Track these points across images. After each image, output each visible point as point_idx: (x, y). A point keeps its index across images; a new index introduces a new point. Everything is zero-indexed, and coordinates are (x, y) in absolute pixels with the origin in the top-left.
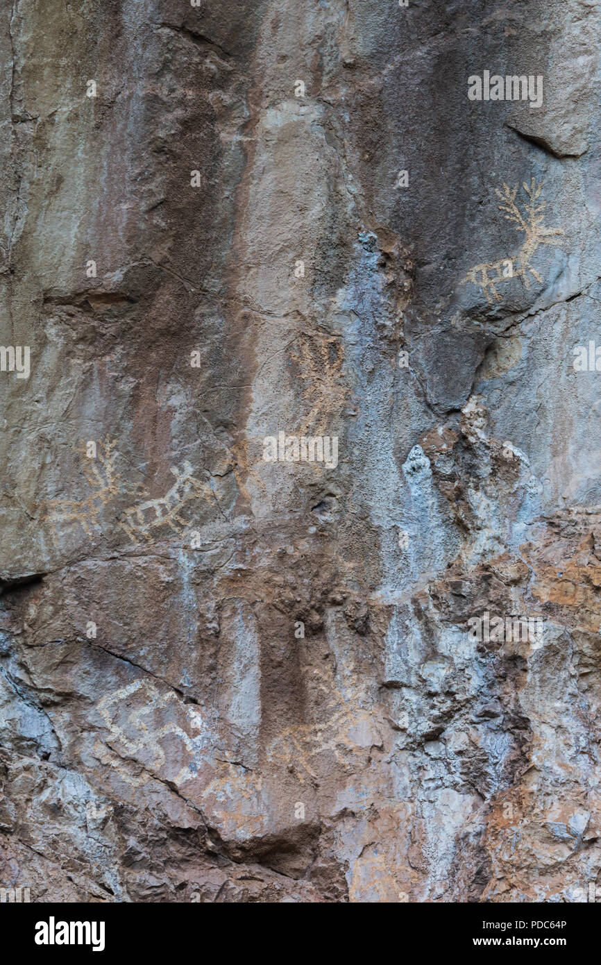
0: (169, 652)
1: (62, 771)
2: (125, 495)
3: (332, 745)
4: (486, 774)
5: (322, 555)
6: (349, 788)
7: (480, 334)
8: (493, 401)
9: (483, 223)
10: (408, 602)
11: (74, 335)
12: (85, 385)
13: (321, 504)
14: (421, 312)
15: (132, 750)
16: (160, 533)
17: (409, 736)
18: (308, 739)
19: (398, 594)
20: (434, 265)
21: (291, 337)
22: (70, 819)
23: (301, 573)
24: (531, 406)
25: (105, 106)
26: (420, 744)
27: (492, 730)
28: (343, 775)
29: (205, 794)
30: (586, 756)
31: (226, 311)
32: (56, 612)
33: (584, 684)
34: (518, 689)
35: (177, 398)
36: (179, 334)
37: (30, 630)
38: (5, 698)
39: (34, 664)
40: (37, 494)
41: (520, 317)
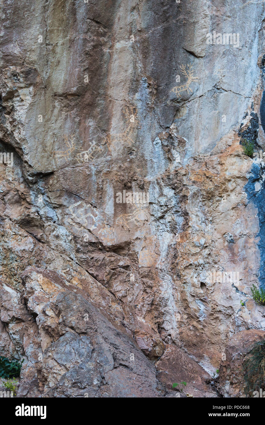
0: (89, 194)
1: (59, 226)
2: (77, 150)
3: (134, 219)
4: (176, 228)
5: (131, 167)
6: (138, 231)
7: (175, 106)
8: (179, 125)
10: (155, 180)
11: (63, 105)
12: (66, 119)
13: (131, 153)
14: (159, 100)
15: (78, 220)
17: (155, 217)
18: (127, 218)
19: (152, 178)
20: (162, 87)
21: (123, 106)
22: (61, 239)
23: (125, 172)
24: (189, 126)
25: (72, 41)
26: (158, 220)
27: (178, 216)
28: (137, 228)
29: (99, 233)
30: (204, 223)
31: (105, 99)
32: (57, 182)
33: (204, 203)
34: (185, 204)
35: (91, 123)
36: (92, 105)
37: (50, 187)
38: (43, 206)
39: (51, 196)
40: (52, 149)
41: (186, 102)
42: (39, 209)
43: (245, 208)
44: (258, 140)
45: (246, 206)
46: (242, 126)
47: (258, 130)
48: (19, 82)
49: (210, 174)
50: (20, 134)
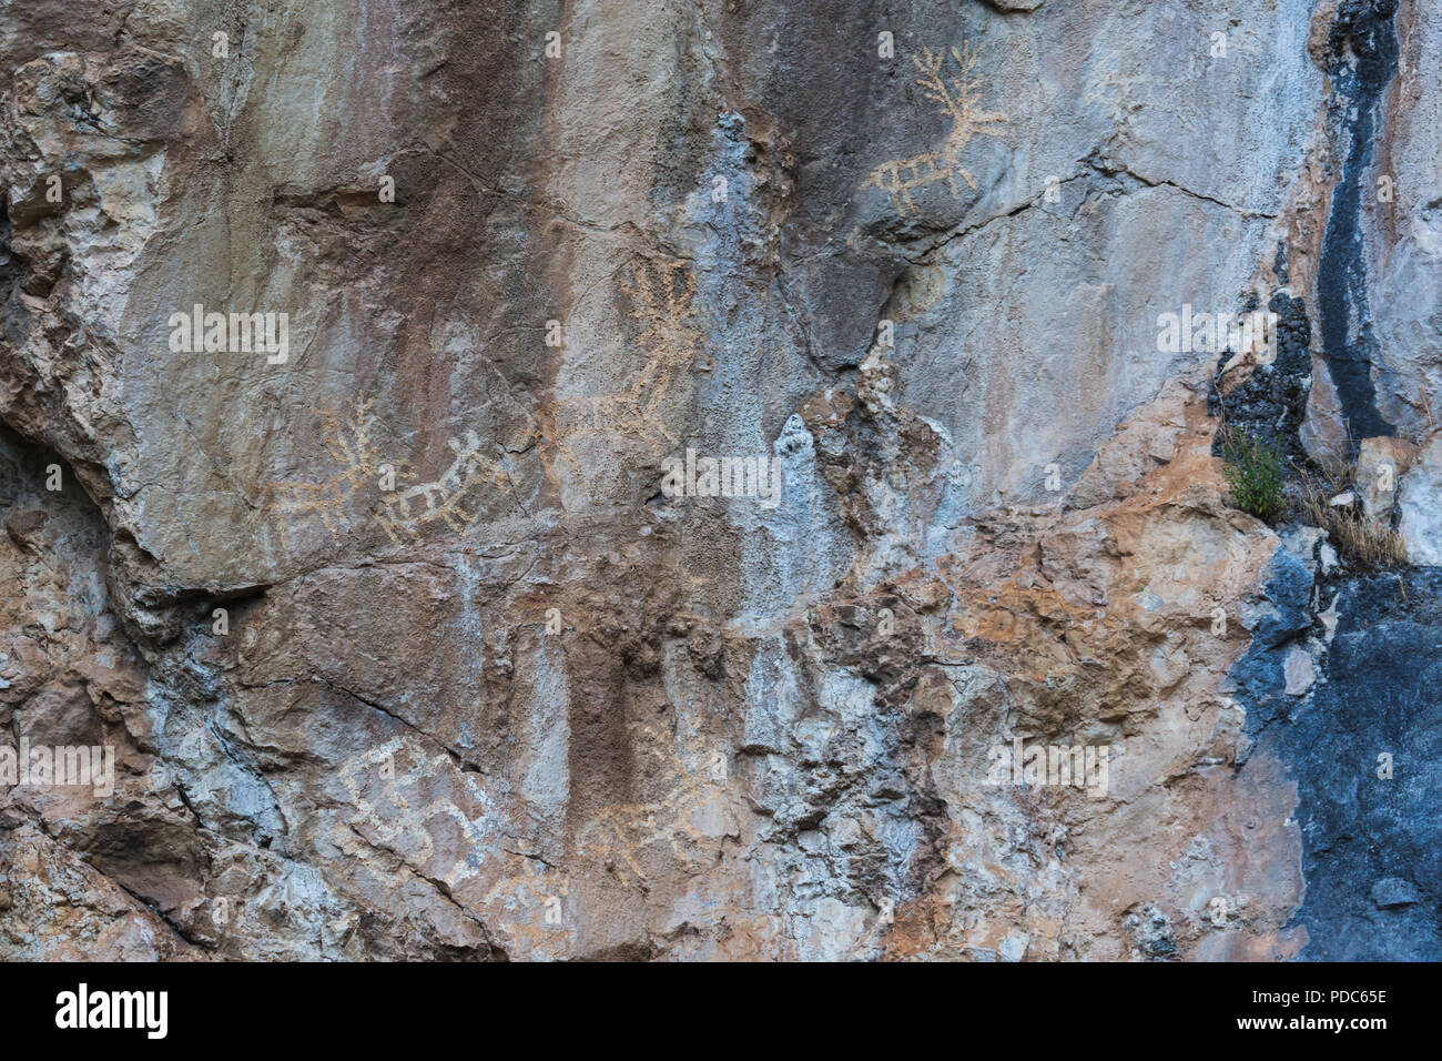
0: (442, 700)
1: (288, 864)
3: (668, 833)
4: (884, 878)
5: (659, 567)
6: (692, 893)
7: (888, 260)
8: (904, 354)
9: (894, 104)
10: (779, 635)
11: (316, 250)
12: (330, 321)
13: (660, 494)
14: (804, 227)
15: (387, 835)
16: (431, 530)
17: (777, 822)
18: (635, 825)
19: (764, 622)
20: (823, 162)
21: (621, 259)
22: (298, 930)
23: (629, 590)
24: (957, 362)
26: (791, 835)
27: (893, 817)
28: (684, 875)
29: (488, 899)
30: (1025, 856)
31: (531, 221)
32: (284, 640)
34: (929, 759)
35: (459, 342)
36: (465, 251)
37: (247, 664)
38: (210, 759)
39: (252, 712)
40: (259, 473)
41: (945, 238)
42: (186, 778)
43: (1234, 777)
44: (1309, 431)
45: (1237, 768)
46: (1229, 365)
47: (1306, 382)
48: (94, 129)
49: (1057, 606)
50: (96, 393)
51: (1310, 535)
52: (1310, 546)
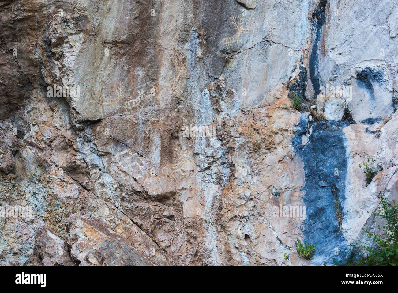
0: (135, 142)
1: (105, 174)
2: (125, 98)
3: (180, 169)
4: (222, 179)
5: (179, 117)
6: (184, 181)
7: (224, 57)
8: (227, 76)
9: (226, 26)
11: (112, 53)
12: (115, 67)
13: (179, 103)
14: (208, 51)
15: (124, 169)
16: (134, 109)
17: (201, 168)
18: (173, 168)
20: (212, 38)
21: (172, 56)
23: (173, 122)
24: (238, 78)
26: (204, 170)
27: (224, 167)
28: (183, 178)
29: (144, 182)
30: (250, 175)
31: (154, 48)
32: (105, 130)
33: (250, 155)
34: (232, 156)
35: (140, 72)
36: (141, 54)
37: (97, 135)
38: (90, 153)
39: (98, 144)
40: (100, 97)
41: (236, 53)
42: (85, 157)
43: (291, 161)
44: (307, 93)
45: (292, 159)
46: (291, 80)
47: (306, 83)
48: (69, 28)
49: (257, 126)
50: (68, 80)
51: (307, 113)
52: (307, 116)
